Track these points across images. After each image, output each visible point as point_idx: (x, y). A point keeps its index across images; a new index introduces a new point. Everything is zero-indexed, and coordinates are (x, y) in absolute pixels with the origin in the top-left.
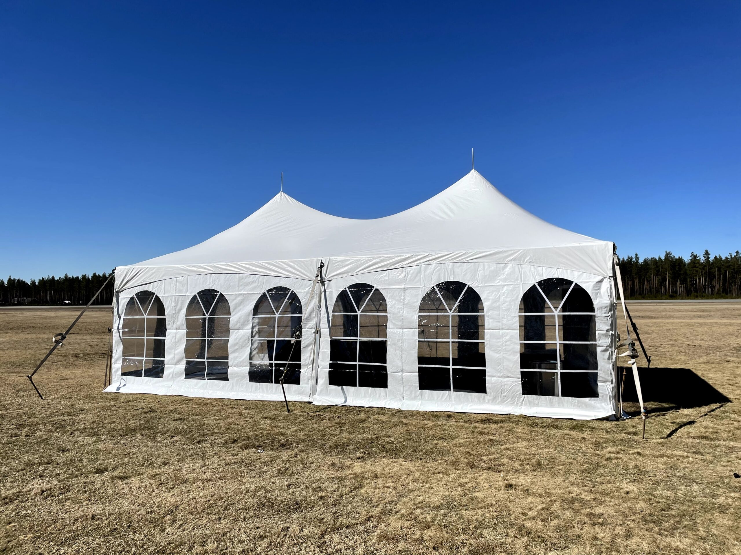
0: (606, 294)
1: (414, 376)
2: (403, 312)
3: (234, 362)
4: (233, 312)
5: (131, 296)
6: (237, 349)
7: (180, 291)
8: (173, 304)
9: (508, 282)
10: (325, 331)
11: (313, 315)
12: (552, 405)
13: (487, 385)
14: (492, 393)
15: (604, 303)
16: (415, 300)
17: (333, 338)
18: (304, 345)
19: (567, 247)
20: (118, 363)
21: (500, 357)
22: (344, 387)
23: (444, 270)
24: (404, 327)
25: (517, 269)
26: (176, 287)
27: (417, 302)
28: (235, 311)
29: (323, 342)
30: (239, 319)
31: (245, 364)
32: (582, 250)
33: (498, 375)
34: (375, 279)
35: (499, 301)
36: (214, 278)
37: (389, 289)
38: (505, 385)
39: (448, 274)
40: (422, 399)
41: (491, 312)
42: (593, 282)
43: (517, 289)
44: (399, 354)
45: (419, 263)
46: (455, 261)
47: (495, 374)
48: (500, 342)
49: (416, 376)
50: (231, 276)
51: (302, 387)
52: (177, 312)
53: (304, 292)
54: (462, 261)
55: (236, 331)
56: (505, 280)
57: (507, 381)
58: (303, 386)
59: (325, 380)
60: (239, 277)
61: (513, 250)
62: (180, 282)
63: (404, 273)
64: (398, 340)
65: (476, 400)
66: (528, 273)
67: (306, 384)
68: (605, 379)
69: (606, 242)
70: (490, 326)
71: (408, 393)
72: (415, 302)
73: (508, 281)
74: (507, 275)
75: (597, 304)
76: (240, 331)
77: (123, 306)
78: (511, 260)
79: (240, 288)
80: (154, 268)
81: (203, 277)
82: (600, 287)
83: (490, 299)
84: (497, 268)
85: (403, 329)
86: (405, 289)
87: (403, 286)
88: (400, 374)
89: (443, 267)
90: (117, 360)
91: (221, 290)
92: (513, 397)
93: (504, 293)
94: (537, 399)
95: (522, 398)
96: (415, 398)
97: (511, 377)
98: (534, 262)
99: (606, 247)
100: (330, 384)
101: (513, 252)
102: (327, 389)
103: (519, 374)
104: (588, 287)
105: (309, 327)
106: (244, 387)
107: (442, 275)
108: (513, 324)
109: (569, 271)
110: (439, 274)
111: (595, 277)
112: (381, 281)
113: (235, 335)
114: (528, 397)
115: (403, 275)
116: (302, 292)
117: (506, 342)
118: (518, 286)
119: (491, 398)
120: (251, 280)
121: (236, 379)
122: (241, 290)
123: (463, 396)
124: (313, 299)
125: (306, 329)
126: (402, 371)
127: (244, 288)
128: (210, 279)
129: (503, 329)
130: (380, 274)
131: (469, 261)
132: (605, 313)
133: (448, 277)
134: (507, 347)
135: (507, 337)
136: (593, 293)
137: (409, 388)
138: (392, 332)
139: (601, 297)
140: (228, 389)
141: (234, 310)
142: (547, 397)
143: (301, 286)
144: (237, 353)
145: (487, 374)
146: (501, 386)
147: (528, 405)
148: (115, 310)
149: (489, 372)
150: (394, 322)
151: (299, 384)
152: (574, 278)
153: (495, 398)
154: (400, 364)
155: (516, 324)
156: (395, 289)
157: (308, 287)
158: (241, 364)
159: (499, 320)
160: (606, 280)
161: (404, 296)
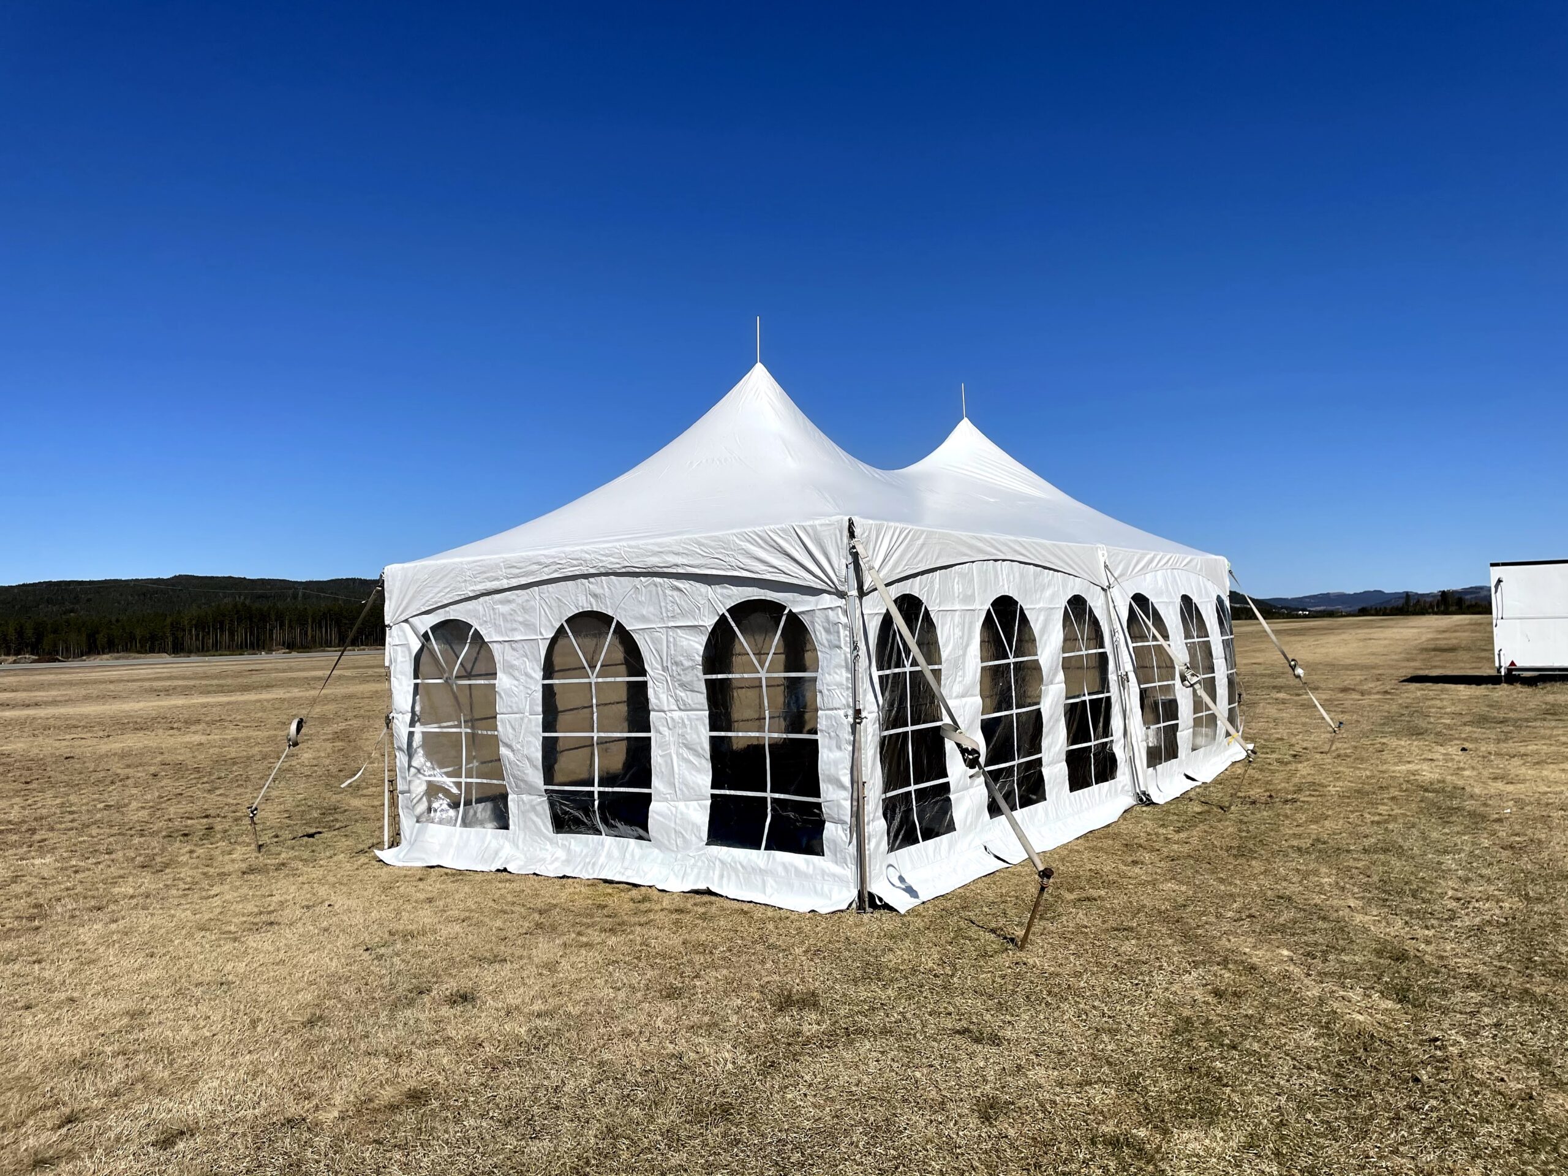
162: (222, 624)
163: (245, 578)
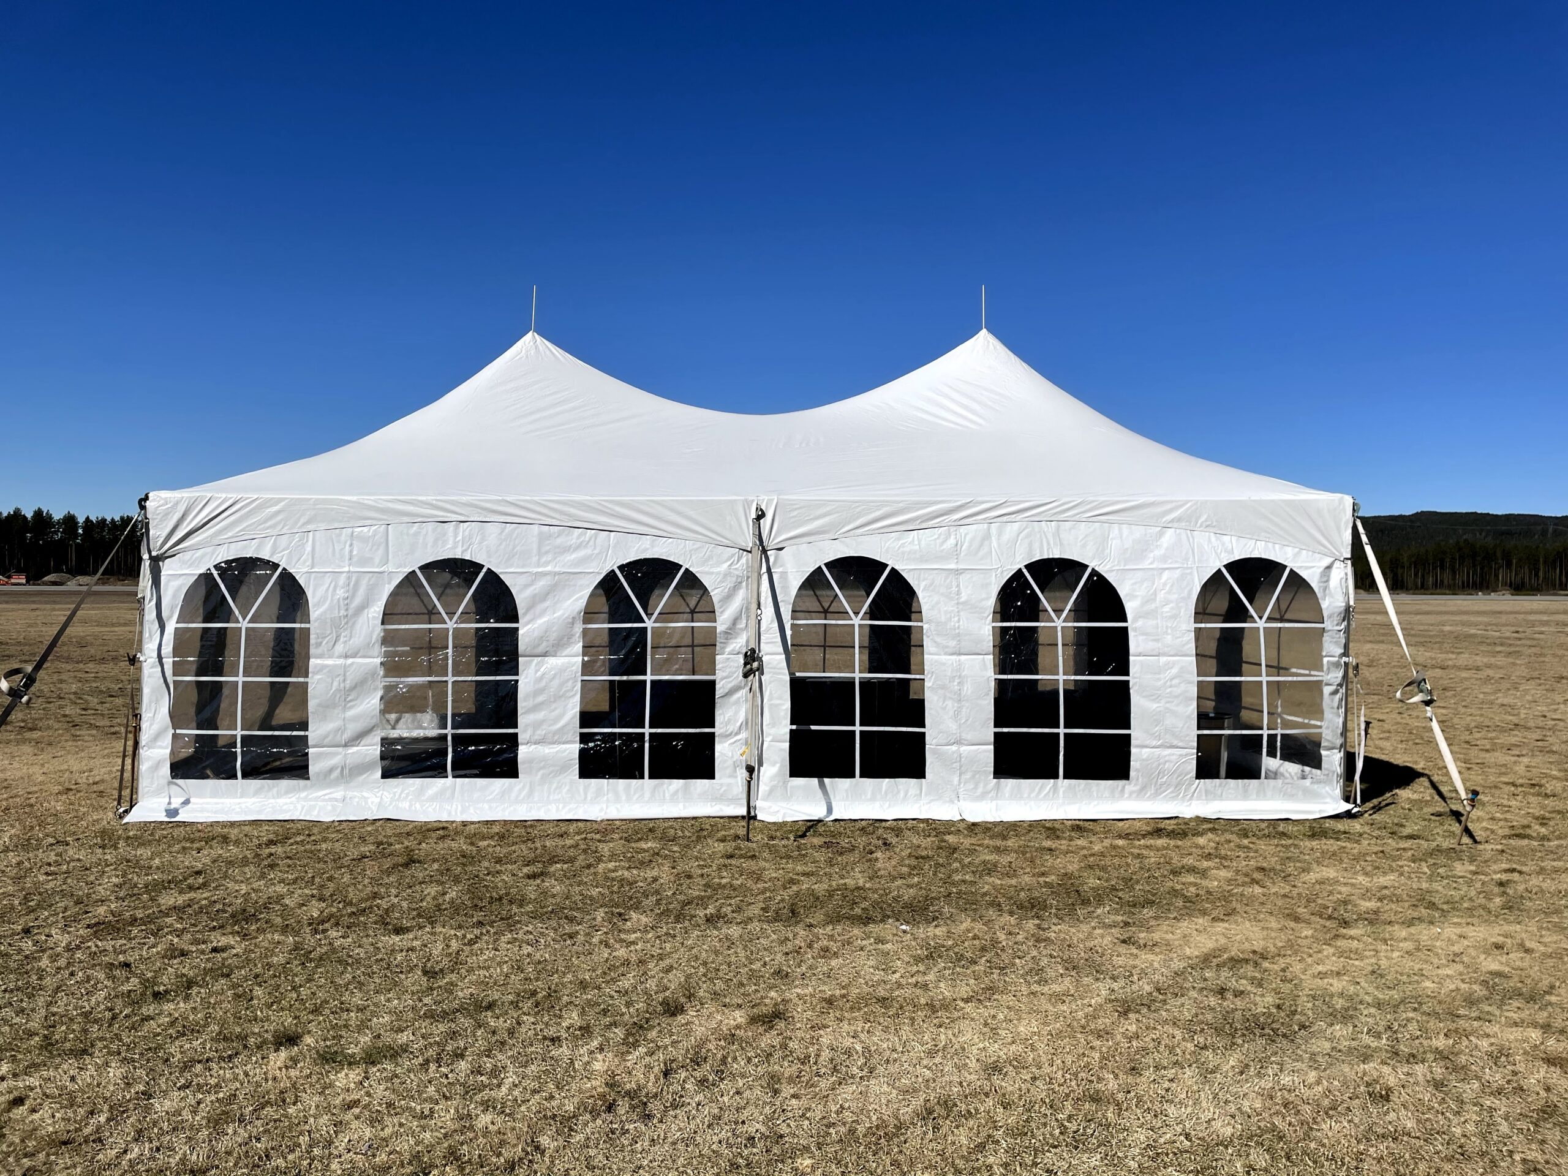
0: (1339, 590)
1: (985, 751)
2: (959, 620)
3: (534, 732)
4: (525, 614)
5: (202, 571)
6: (542, 703)
7: (364, 561)
8: (341, 593)
9: (1171, 563)
10: (773, 657)
11: (742, 625)
12: (1245, 796)
13: (1132, 763)
14: (1140, 780)
15: (1337, 607)
16: (984, 596)
17: (798, 674)
18: (721, 691)
19: (1272, 501)
20: (161, 747)
21: (1158, 709)
22: (827, 780)
23: (1038, 536)
24: (962, 651)
25: (1184, 537)
26: (351, 552)
27: (988, 599)
28: (532, 611)
29: (770, 683)
30: (546, 632)
31: (569, 737)
32: (1301, 507)
33: (1154, 743)
34: (888, 548)
35: (1154, 600)
36: (467, 533)
37: (923, 572)
38: (1166, 762)
39: (1048, 544)
40: (997, 798)
41: (1139, 623)
42: (1319, 567)
43: (1189, 577)
44: (953, 707)
45: (985, 519)
46: (1062, 517)
47: (1147, 743)
48: (1159, 679)
49: (987, 752)
50: (516, 529)
51: (722, 785)
52: (350, 612)
53: (719, 573)
54: (1077, 518)
55: (536, 660)
56: (1164, 558)
57: (1169, 755)
58: (722, 781)
59: (782, 766)
60: (541, 533)
61: (1175, 501)
62: (364, 539)
63: (953, 537)
64: (952, 679)
65: (1107, 794)
66: (1206, 547)
67: (730, 776)
68: (1333, 743)
69: (1339, 495)
70: (1140, 650)
71: (971, 786)
72: (983, 600)
73: (1170, 561)
74: (1167, 549)
75: (1328, 607)
76: (546, 658)
77: (174, 596)
78: (1172, 521)
79: (544, 559)
80: (280, 500)
81: (434, 530)
82: (1329, 576)
83: (1136, 596)
84: (1146, 535)
85: (960, 654)
86: (958, 572)
87: (952, 566)
88: (954, 748)
89: (1037, 529)
90: (157, 737)
91: (490, 562)
92: (1178, 785)
93: (1165, 584)
94: (1220, 785)
95: (1195, 786)
96: (983, 797)
97: (1177, 747)
98: (1214, 527)
99: (1340, 504)
100: (791, 776)
101: (1174, 504)
102: (786, 787)
103: (1193, 741)
104: (1311, 575)
105: (733, 650)
106: (565, 790)
107: (1036, 545)
108: (1184, 645)
109: (1277, 546)
110: (1030, 544)
111: (1321, 558)
112: (903, 553)
113: (537, 671)
114: (1205, 783)
115: (952, 541)
116: (712, 573)
117: (1171, 679)
118: (1189, 571)
119: (1137, 788)
120: (574, 541)
121: (541, 772)
122: (547, 563)
123: (1082, 786)
124: (740, 588)
125: (724, 656)
126: (959, 742)
127: (555, 559)
128: (456, 536)
129: (1165, 654)
130: (899, 539)
131: (1090, 520)
132: (1337, 625)
133: (1048, 550)
134: (1174, 689)
135: (1174, 671)
136: (1320, 587)
137: (973, 777)
138: (936, 661)
139: (1332, 596)
140: (517, 796)
141: (528, 610)
142: (1240, 781)
143: (707, 560)
144: (543, 713)
145: (1133, 742)
146: (1159, 765)
147: (1204, 798)
148: (150, 607)
149: (1136, 739)
150: (938, 639)
151: (713, 777)
152: (1287, 559)
153: (1143, 788)
154: (955, 727)
155: (1189, 646)
156: (936, 571)
157: (728, 560)
158: (556, 738)
159: (1157, 637)
160: (1337, 564)
161: (958, 586)
162: (1442, 562)
163: (1488, 514)
